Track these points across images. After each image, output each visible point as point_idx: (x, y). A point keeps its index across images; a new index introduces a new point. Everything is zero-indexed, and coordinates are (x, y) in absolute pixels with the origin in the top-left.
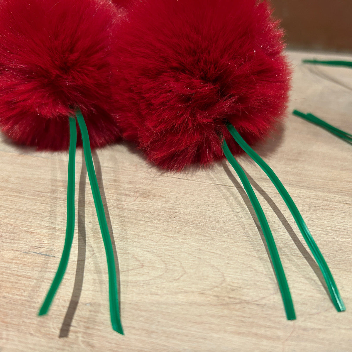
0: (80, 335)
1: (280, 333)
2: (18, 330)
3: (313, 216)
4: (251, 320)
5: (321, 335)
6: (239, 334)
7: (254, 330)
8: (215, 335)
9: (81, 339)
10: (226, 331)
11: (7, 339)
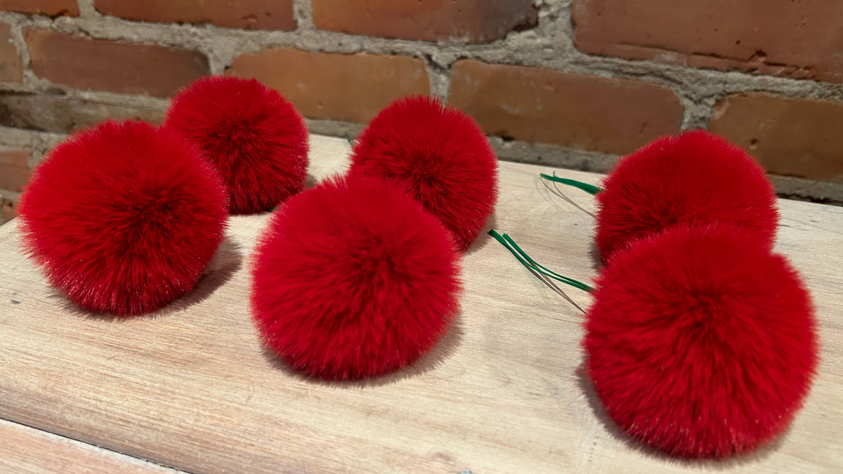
0: (309, 391)
1: (460, 398)
2: (262, 386)
3: (506, 322)
4: (440, 389)
5: (491, 402)
6: (429, 397)
7: (441, 395)
8: (411, 396)
9: (309, 393)
10: (419, 395)
11: (254, 391)
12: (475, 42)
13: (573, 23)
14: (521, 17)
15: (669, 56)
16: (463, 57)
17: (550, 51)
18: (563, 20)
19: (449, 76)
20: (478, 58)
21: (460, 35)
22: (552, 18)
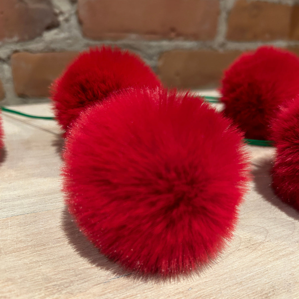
12: (22, 40)
13: (80, 22)
14: (48, 21)
15: (133, 36)
16: (16, 51)
17: (69, 41)
18: (74, 21)
19: (10, 65)
20: (27, 51)
21: (11, 37)
22: (67, 20)
